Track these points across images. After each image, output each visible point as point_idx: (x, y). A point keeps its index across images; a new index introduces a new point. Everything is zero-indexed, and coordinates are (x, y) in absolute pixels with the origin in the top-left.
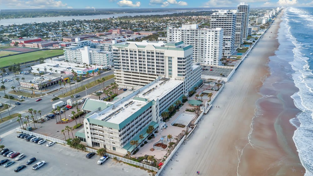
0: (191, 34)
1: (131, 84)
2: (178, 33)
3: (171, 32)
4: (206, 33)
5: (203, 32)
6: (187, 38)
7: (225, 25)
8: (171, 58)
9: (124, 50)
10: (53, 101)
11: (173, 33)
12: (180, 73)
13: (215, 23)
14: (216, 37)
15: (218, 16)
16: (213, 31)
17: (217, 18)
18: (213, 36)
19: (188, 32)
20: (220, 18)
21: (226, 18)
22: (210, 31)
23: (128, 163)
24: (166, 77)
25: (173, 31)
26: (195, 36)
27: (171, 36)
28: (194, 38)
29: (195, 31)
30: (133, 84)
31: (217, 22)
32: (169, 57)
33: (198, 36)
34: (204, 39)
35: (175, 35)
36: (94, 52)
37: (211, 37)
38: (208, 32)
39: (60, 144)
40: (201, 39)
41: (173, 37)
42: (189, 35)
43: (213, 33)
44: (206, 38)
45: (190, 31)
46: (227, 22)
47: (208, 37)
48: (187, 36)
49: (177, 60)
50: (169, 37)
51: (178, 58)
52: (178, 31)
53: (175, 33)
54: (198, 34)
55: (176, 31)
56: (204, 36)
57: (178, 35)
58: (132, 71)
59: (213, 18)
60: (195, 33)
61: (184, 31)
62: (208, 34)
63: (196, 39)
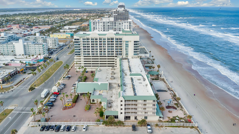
0: (111, 25)
1: (91, 66)
2: (100, 25)
3: (94, 24)
4: (122, 24)
5: (120, 23)
6: (108, 28)
7: (124, 18)
8: (128, 42)
9: (86, 38)
10: (31, 91)
11: (96, 25)
12: (135, 52)
13: (117, 17)
14: (130, 26)
15: (119, 12)
16: (127, 22)
17: (118, 13)
18: (127, 25)
19: (108, 23)
20: (120, 13)
21: (124, 13)
22: (125, 22)
23: (169, 126)
24: (123, 57)
25: (96, 23)
26: (114, 26)
27: (94, 27)
28: (114, 28)
29: (114, 22)
30: (92, 66)
31: (118, 16)
32: (126, 42)
33: (116, 26)
34: (121, 28)
35: (98, 26)
36: (29, 44)
37: (126, 26)
38: (124, 23)
39: (93, 126)
40: (119, 28)
41: (96, 28)
42: (109, 25)
43: (127, 24)
44: (122, 27)
45: (110, 23)
46: (125, 16)
47: (124, 26)
48: (107, 26)
49: (134, 43)
50: (93, 28)
51: (134, 42)
52: (100, 23)
53: (98, 25)
54: (116, 24)
55: (99, 23)
56: (121, 26)
57: (100, 26)
58: (93, 55)
59: (115, 13)
60: (114, 24)
61: (105, 23)
62: (124, 25)
63: (115, 28)
